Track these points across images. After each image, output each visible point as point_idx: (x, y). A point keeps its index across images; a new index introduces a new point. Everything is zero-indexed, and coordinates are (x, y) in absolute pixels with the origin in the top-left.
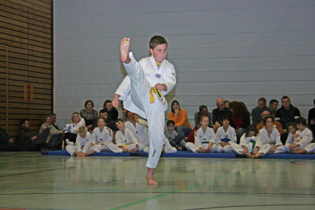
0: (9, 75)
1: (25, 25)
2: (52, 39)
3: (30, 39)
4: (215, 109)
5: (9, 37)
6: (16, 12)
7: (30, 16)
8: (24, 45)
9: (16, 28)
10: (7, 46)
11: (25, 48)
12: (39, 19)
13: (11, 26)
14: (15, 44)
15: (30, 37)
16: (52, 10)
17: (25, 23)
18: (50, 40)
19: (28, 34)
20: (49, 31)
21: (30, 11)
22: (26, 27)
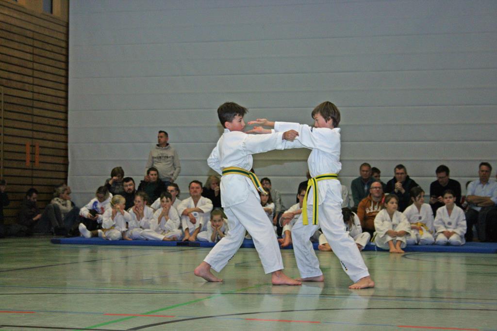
0: (5, 129)
2: (67, 77)
3: (35, 77)
7: (36, 44)
8: (27, 85)
9: (16, 61)
10: (2, 87)
11: (27, 89)
14: (14, 84)
15: (36, 74)
16: (67, 34)
17: (29, 54)
18: (64, 78)
19: (33, 69)
20: (63, 65)
21: (35, 37)
22: (29, 59)
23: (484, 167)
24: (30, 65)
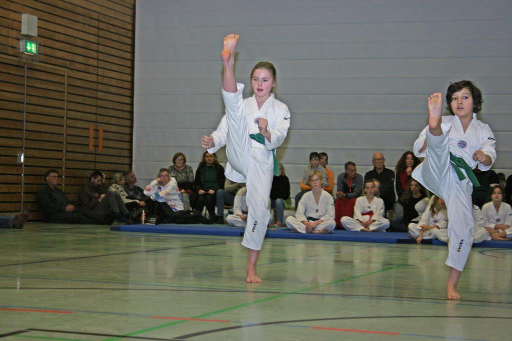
0: (68, 112)
1: (93, 39)
2: (133, 61)
3: (100, 60)
5: (70, 56)
6: (81, 19)
8: (91, 67)
9: (79, 43)
10: (66, 70)
11: (92, 72)
12: (113, 29)
13: (72, 40)
14: (77, 66)
15: (101, 56)
16: (134, 16)
17: (94, 36)
18: (130, 61)
19: (97, 51)
20: (128, 48)
21: (101, 19)
22: (94, 41)
24: (95, 47)
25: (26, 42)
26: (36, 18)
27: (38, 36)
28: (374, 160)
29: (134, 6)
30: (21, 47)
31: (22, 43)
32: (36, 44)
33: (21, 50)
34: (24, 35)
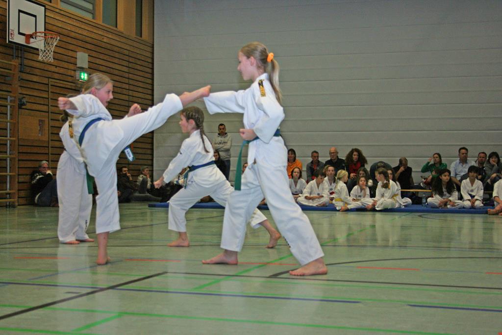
1: (126, 69)
2: (153, 85)
3: (131, 85)
4: (328, 161)
6: (117, 55)
7: (131, 60)
8: (124, 90)
11: (125, 93)
12: (139, 62)
15: (131, 82)
16: (153, 53)
17: (126, 67)
18: (151, 86)
19: (129, 78)
20: (150, 76)
21: (130, 55)
22: (126, 71)
23: (463, 151)
24: (126, 75)
25: (81, 72)
26: (87, 55)
27: (89, 68)
28: (330, 153)
29: (153, 45)
30: (77, 76)
31: (77, 73)
32: (87, 74)
33: (77, 79)
34: (78, 67)
